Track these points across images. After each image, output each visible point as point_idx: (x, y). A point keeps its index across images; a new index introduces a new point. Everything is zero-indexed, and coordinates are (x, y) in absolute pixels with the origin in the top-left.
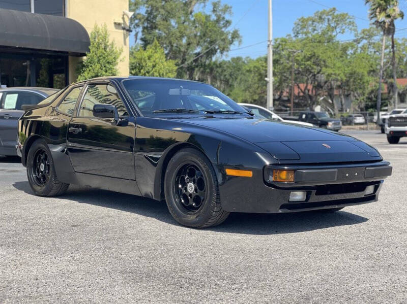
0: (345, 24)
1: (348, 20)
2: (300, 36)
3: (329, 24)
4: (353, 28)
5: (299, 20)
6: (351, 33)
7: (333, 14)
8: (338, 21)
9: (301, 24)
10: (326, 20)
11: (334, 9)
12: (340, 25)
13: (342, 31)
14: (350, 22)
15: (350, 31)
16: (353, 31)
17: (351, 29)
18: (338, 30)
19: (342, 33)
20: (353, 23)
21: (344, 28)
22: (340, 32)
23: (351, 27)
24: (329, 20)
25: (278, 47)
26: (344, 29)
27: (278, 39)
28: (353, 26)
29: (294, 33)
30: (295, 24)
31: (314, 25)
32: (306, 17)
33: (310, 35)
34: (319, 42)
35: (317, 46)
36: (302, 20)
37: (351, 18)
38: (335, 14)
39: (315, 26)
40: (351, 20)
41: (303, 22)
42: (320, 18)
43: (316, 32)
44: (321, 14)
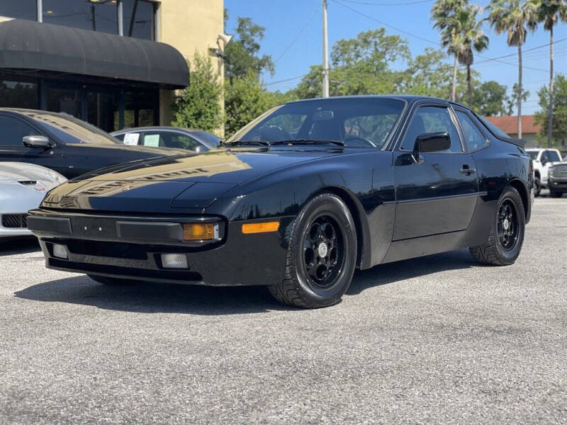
0: (396, 49)
1: (400, 44)
2: (340, 64)
3: (377, 50)
4: (406, 54)
5: (339, 43)
6: (403, 60)
7: (381, 37)
8: (388, 45)
9: (341, 48)
10: (373, 44)
11: (383, 30)
12: (390, 51)
13: (392, 58)
14: (402, 46)
15: (402, 58)
16: (406, 59)
17: (403, 56)
18: (387, 57)
19: (393, 60)
20: (407, 48)
21: (394, 54)
22: (390, 59)
23: (403, 53)
24: (376, 44)
25: (314, 77)
26: (394, 56)
27: (316, 67)
28: (406, 52)
29: (333, 60)
30: (334, 48)
31: (357, 50)
32: (347, 40)
33: (353, 63)
34: (368, 71)
35: (366, 77)
36: (342, 44)
37: (404, 42)
38: (384, 36)
39: (358, 52)
40: (404, 44)
41: (343, 46)
42: (365, 41)
43: (359, 59)
44: (366, 36)
